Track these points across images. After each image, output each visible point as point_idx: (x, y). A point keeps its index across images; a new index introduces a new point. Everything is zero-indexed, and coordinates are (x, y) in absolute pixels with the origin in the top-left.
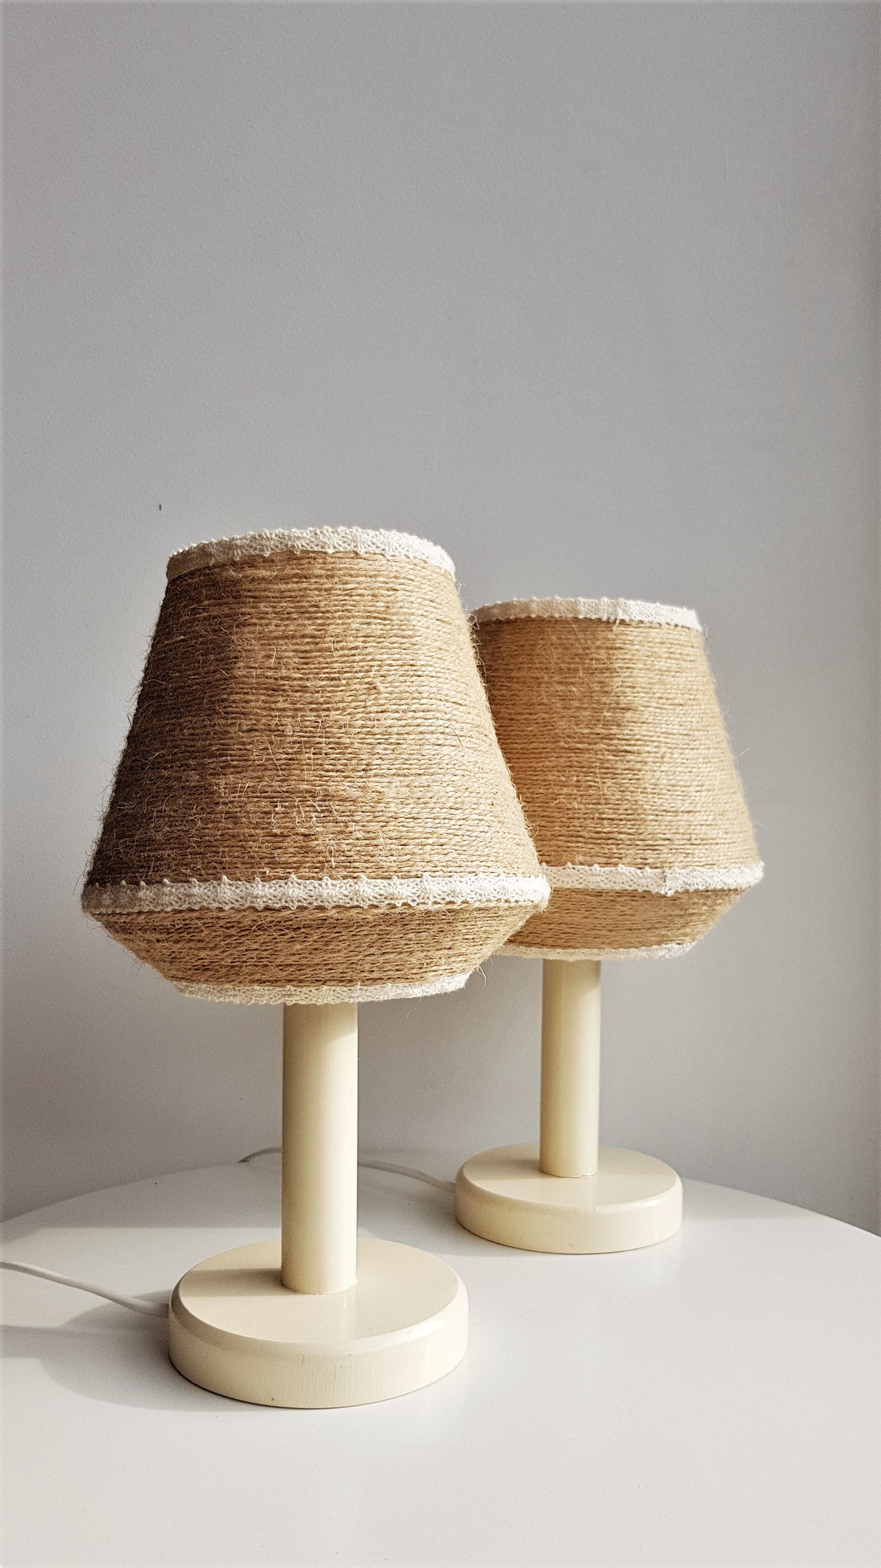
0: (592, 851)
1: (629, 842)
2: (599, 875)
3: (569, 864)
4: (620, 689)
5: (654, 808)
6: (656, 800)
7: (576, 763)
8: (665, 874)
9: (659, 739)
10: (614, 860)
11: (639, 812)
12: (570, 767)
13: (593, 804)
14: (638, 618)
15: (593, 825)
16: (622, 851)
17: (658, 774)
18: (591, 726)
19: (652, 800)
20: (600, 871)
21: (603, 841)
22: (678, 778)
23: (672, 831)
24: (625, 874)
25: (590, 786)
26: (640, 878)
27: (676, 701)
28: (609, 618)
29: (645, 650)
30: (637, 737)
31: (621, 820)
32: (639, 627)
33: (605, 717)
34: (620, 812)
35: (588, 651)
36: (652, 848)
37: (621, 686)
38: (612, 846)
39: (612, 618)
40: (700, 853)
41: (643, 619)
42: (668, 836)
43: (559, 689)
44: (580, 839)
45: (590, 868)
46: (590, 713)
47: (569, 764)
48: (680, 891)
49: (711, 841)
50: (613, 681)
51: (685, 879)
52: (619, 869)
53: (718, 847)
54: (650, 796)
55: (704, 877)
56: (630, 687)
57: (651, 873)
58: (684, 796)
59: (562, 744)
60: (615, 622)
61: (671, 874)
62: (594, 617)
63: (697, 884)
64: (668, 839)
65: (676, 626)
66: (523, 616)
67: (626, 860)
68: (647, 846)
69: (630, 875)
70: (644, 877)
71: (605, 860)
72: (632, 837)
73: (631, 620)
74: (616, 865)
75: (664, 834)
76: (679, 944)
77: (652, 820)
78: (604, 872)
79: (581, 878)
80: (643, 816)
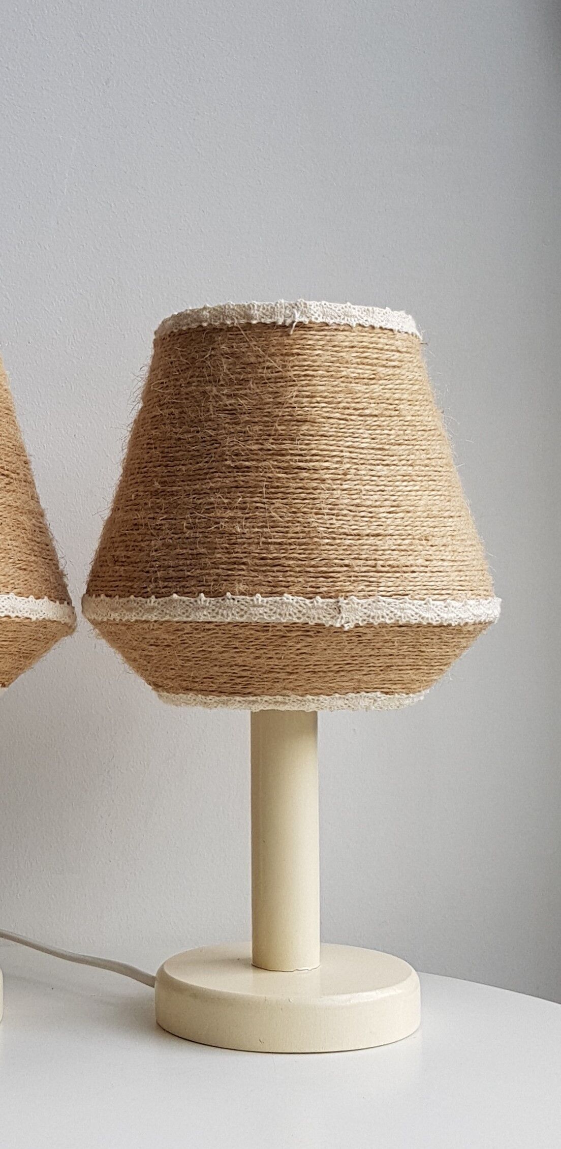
0: (255, 579)
1: (298, 569)
2: (262, 606)
3: (228, 594)
4: (294, 399)
5: (330, 530)
6: (334, 521)
7: (242, 483)
8: (340, 604)
9: (342, 454)
10: (279, 589)
11: (312, 535)
12: (237, 487)
13: (258, 527)
14: (320, 320)
15: (258, 551)
16: (289, 579)
17: (337, 493)
18: (260, 441)
19: (329, 522)
20: (262, 601)
21: (269, 568)
22: (364, 497)
23: (352, 557)
24: (292, 605)
25: (257, 508)
26: (310, 609)
27: (367, 412)
28: (285, 321)
29: (326, 356)
30: (314, 452)
31: (290, 544)
32: (322, 330)
33: (276, 430)
34: (289, 535)
35: (261, 360)
36: (326, 575)
37: (297, 396)
38: (279, 574)
39: (289, 321)
40: (387, 582)
41: (327, 321)
42: (346, 562)
43: (227, 403)
44: (243, 567)
45: (252, 598)
46: (261, 427)
47: (235, 484)
48: (361, 624)
49: (404, 569)
50: (286, 391)
51: (366, 611)
52: (285, 598)
53: (414, 575)
54: (326, 517)
55: (393, 609)
56: (308, 397)
57: (323, 603)
58: (372, 517)
59: (228, 463)
60: (291, 325)
61: (348, 604)
62: (269, 321)
63: (383, 617)
64: (346, 566)
65: (373, 327)
66: (194, 326)
67: (294, 589)
68: (319, 572)
69: (297, 605)
70: (314, 607)
71: (269, 589)
72: (303, 563)
73: (310, 322)
74: (281, 594)
75: (342, 560)
76: (387, 693)
77: (327, 544)
78: (267, 603)
79: (242, 610)
80: (316, 539)
